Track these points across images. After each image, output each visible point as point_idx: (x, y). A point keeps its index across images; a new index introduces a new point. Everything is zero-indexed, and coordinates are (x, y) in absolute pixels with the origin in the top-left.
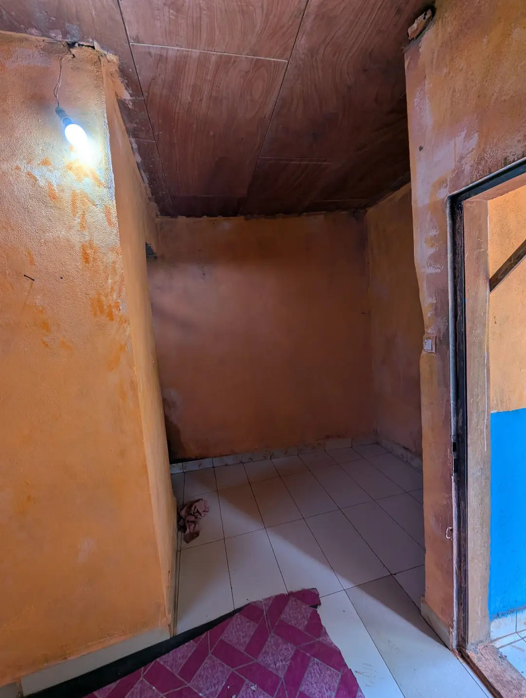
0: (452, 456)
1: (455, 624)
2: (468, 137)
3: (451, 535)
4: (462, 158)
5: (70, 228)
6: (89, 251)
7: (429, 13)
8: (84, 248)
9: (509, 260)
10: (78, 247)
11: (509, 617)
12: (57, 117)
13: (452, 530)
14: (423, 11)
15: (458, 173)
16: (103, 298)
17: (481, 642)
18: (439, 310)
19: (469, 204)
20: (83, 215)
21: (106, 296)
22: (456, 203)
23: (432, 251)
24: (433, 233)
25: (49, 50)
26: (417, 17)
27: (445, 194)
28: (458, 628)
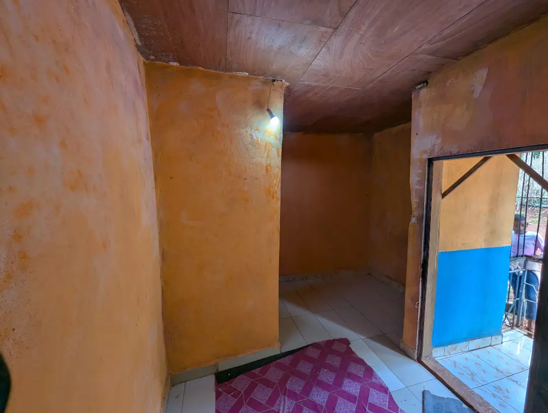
0: (421, 270)
1: (417, 348)
2: (437, 138)
3: (418, 306)
4: (434, 145)
5: (263, 157)
6: (269, 168)
7: (425, 84)
8: (266, 167)
9: (450, 187)
10: (265, 165)
11: (441, 348)
12: (267, 112)
13: (418, 304)
14: (423, 82)
15: (432, 151)
16: (271, 189)
17: (428, 356)
18: (420, 205)
19: (435, 163)
20: (268, 152)
21: (272, 187)
22: (430, 161)
23: (419, 179)
24: (420, 171)
25: (265, 83)
26: (420, 84)
27: (426, 157)
28: (418, 350)
